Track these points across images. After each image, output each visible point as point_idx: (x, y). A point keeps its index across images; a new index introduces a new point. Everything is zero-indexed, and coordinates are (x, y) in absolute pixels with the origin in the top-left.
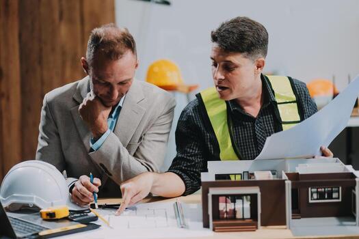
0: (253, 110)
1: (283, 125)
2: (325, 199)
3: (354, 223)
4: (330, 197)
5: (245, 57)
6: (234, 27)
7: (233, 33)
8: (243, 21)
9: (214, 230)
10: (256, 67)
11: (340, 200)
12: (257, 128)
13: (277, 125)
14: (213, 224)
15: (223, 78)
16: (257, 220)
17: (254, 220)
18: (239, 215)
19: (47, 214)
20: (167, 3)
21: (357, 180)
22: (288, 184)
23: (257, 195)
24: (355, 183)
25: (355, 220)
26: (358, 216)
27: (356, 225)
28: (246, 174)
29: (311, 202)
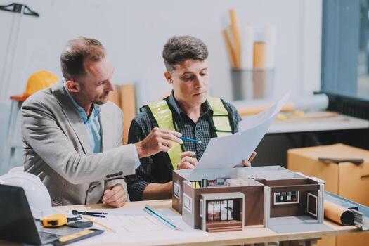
2: (281, 201)
3: (316, 221)
4: (285, 200)
9: (207, 231)
11: (298, 202)
14: (206, 226)
16: (242, 221)
17: (238, 221)
18: (224, 217)
19: (49, 222)
20: (36, 14)
21: (321, 185)
22: (267, 189)
23: (242, 199)
24: (318, 187)
25: (316, 218)
26: (321, 215)
27: (319, 222)
28: (205, 181)
29: (275, 204)
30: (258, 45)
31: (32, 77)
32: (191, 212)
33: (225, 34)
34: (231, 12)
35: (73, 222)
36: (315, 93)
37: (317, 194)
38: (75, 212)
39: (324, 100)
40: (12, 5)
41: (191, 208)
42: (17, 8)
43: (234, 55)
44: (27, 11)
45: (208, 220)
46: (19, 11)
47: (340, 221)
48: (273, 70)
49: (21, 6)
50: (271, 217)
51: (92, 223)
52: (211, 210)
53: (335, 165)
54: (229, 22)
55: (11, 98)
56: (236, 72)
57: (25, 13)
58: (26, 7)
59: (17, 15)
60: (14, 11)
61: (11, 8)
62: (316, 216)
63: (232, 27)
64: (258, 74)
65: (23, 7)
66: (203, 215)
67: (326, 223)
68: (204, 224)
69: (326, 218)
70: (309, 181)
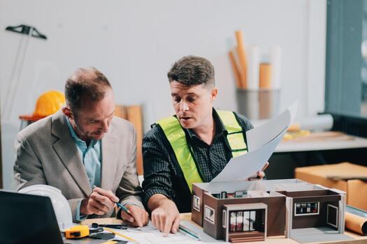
0: (207, 138)
1: (233, 153)
3: (337, 232)
5: (204, 88)
6: (188, 64)
7: (190, 69)
8: (192, 59)
9: (230, 241)
10: (211, 96)
11: (318, 213)
12: (211, 154)
13: (228, 153)
14: (229, 236)
15: (188, 109)
16: (264, 232)
17: (260, 232)
18: (246, 228)
19: (71, 234)
20: (44, 37)
21: (342, 195)
22: (289, 200)
23: (264, 209)
24: (339, 198)
25: (336, 229)
26: (342, 225)
27: (339, 233)
28: (224, 194)
29: (296, 215)
30: (264, 67)
31: (41, 97)
32: (213, 223)
33: (231, 55)
34: (238, 35)
35: (95, 234)
36: (319, 114)
37: (338, 205)
38: (95, 225)
39: (328, 121)
40: (20, 26)
41: (213, 220)
42: (25, 30)
43: (240, 77)
44: (35, 33)
45: (230, 232)
46: (28, 33)
47: (361, 232)
48: (279, 91)
49: (29, 28)
50: (293, 228)
51: (114, 234)
52: (233, 221)
53: (344, 182)
54: (235, 43)
55: (21, 118)
56: (242, 93)
57: (33, 36)
58: (34, 29)
59: (25, 37)
60: (23, 32)
61: (20, 29)
62: (336, 226)
63: (239, 49)
64: (264, 95)
65: (31, 30)
66: (226, 226)
67: (347, 234)
68: (228, 235)
69: (347, 229)
70: (329, 192)
